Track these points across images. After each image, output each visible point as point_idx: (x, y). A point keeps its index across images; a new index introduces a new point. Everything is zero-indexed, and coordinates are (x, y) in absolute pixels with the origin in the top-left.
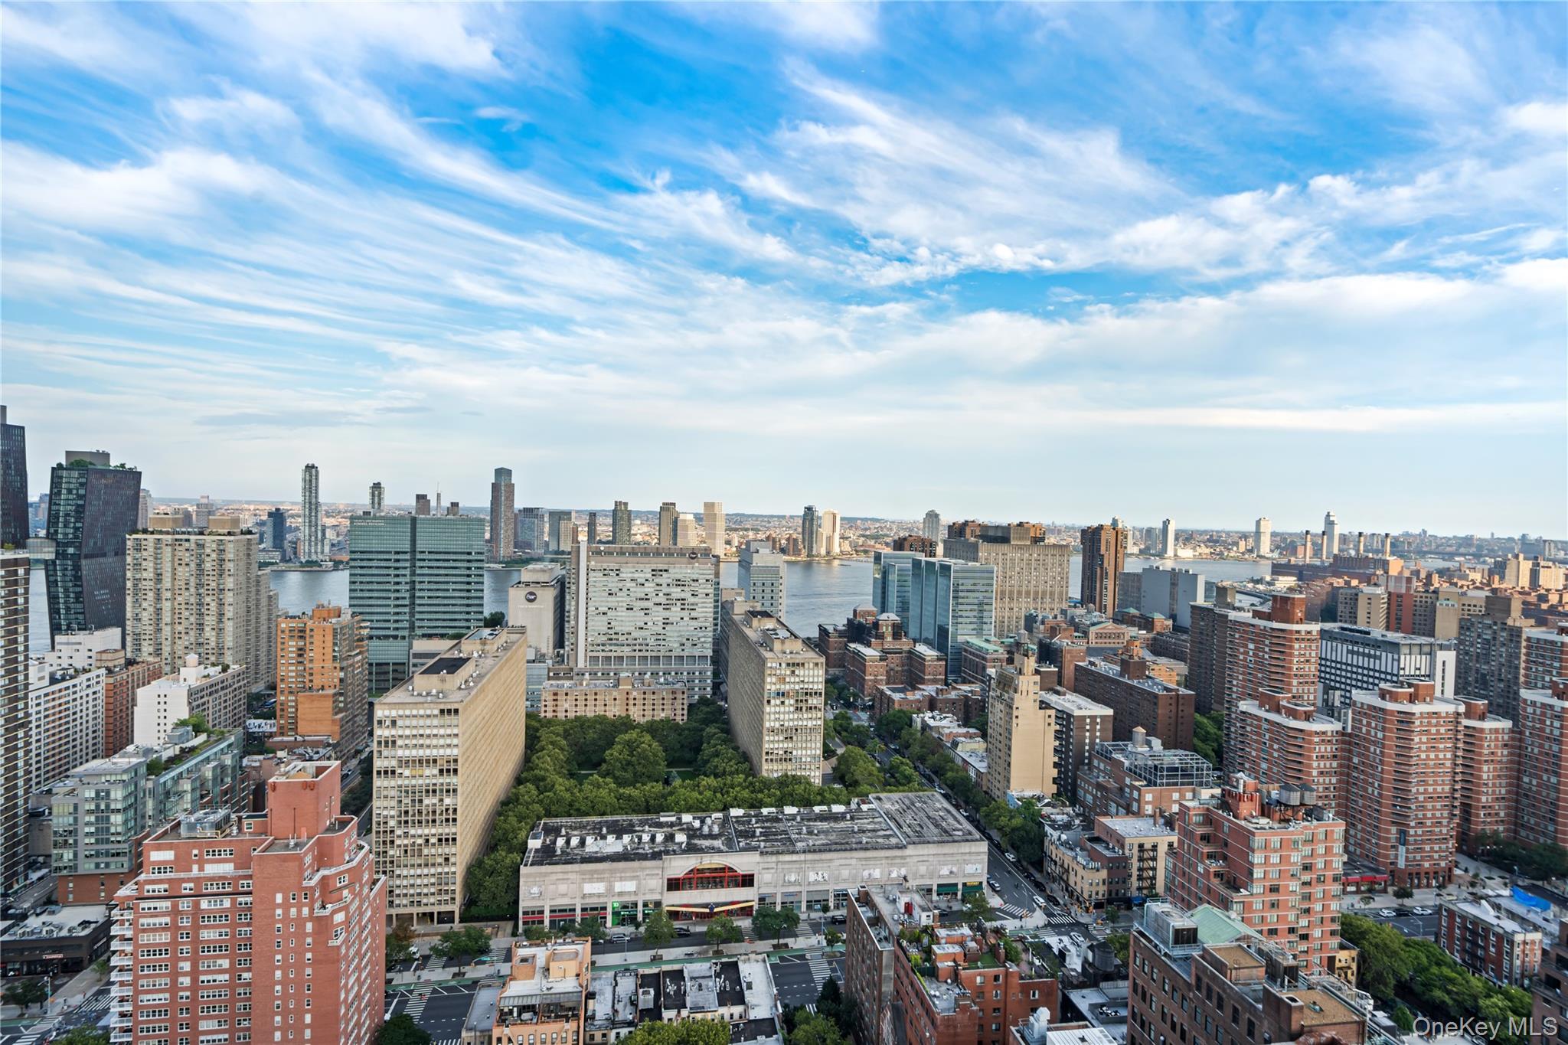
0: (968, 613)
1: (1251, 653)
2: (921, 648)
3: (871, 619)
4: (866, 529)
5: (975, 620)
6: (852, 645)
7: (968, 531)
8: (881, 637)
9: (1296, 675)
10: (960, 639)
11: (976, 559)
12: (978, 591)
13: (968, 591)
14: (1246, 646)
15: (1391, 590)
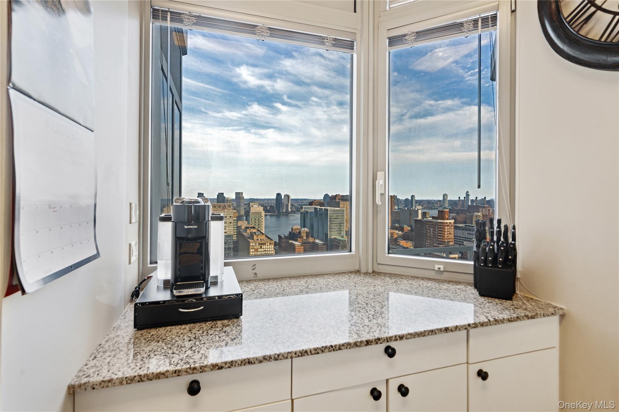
0: (336, 228)
1: (432, 232)
2: (317, 241)
3: (298, 231)
4: (302, 203)
5: (338, 230)
6: (290, 241)
7: (337, 198)
8: (302, 237)
9: (447, 239)
10: (333, 237)
11: (339, 207)
12: (339, 218)
13: (335, 218)
14: (430, 230)
15: (484, 214)
